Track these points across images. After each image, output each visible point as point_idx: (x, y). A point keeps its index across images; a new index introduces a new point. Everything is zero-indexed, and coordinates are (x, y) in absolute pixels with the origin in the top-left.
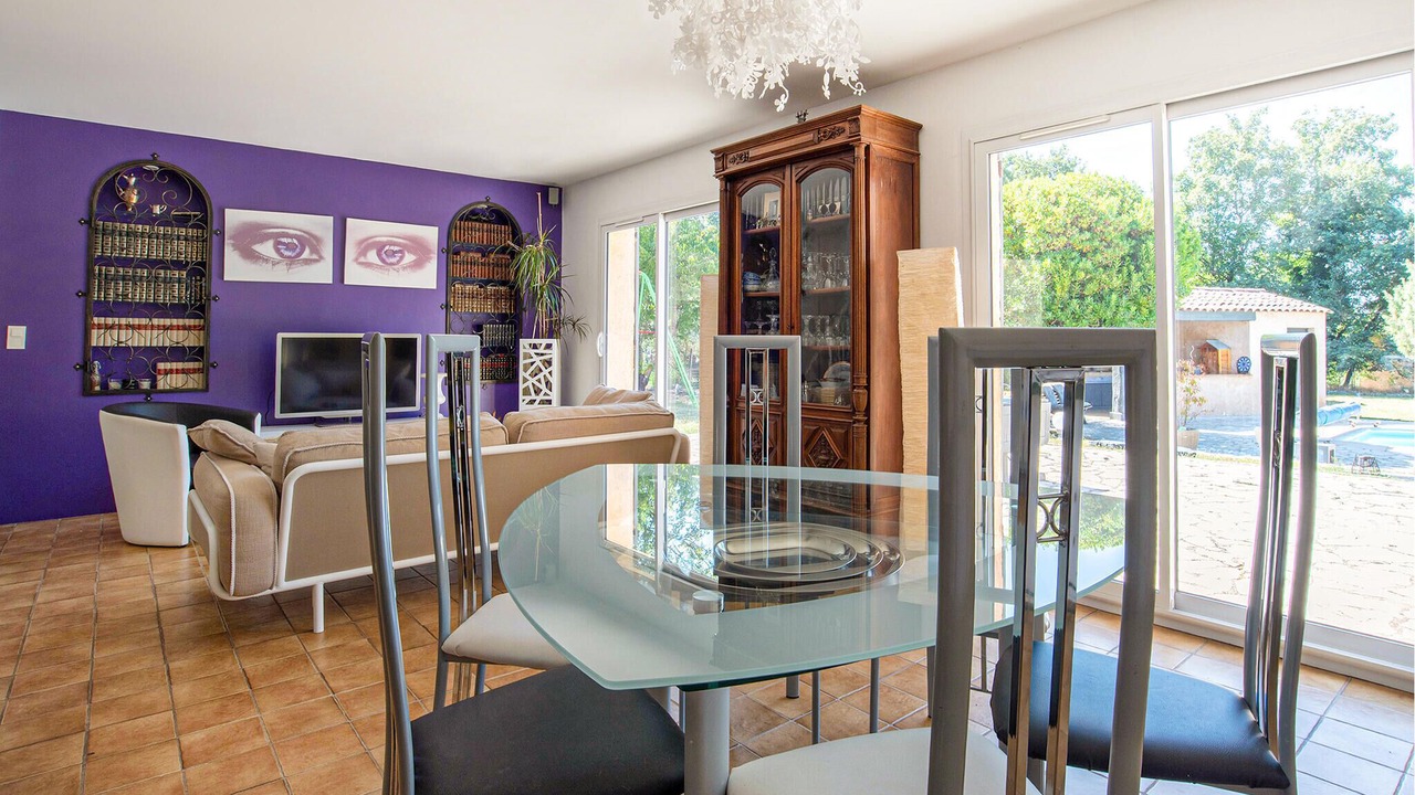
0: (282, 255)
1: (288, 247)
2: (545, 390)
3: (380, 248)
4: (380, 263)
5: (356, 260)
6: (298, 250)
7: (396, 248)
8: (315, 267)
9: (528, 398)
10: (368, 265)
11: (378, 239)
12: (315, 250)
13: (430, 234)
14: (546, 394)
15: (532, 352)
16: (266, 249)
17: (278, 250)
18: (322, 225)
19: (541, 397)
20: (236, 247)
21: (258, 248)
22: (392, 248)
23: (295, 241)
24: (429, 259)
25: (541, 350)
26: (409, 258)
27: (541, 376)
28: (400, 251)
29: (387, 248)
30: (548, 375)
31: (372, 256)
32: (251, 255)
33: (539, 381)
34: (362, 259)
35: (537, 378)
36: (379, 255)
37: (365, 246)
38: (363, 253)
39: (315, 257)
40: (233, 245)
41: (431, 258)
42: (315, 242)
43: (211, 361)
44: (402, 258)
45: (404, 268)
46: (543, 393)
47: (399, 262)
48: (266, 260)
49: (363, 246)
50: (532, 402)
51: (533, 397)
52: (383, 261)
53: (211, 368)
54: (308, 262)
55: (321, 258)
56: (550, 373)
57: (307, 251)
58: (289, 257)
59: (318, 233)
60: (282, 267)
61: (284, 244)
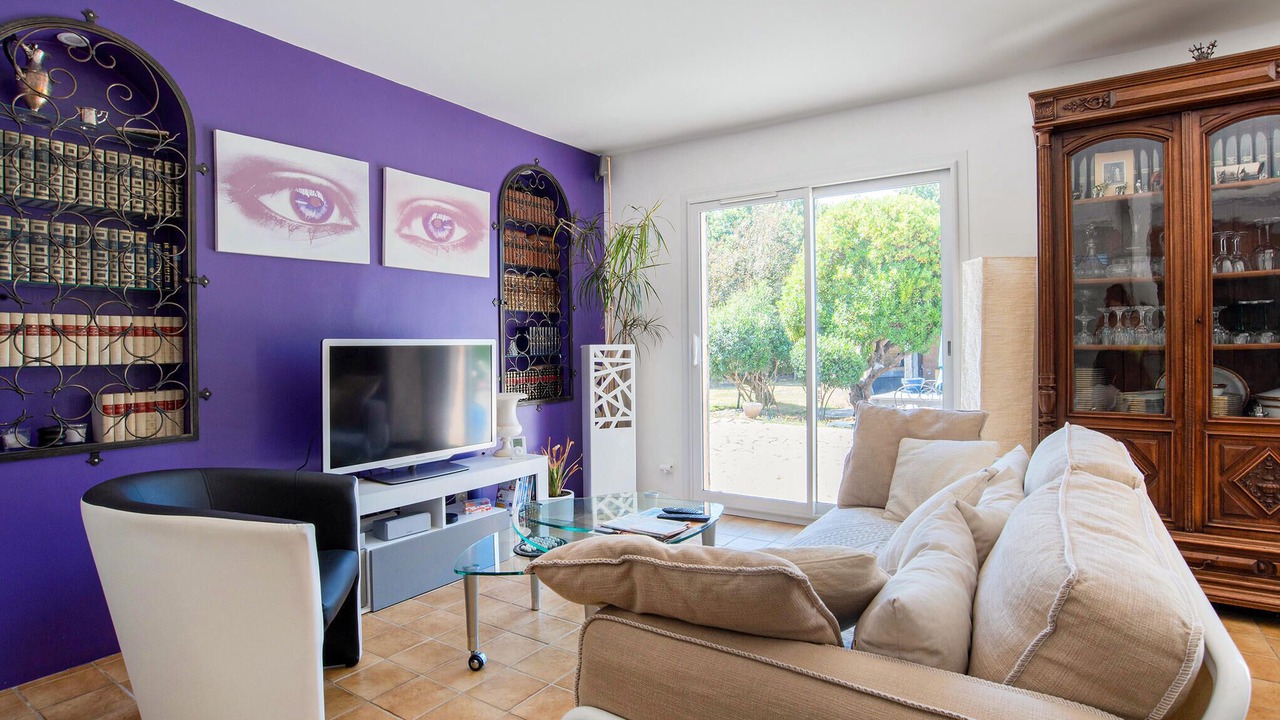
0: (301, 215)
1: (311, 203)
2: (623, 409)
3: (427, 215)
4: (428, 239)
5: (398, 230)
6: (324, 210)
7: (445, 218)
8: (346, 239)
9: (602, 421)
10: (413, 239)
11: (424, 203)
12: (346, 212)
13: (481, 201)
14: (624, 414)
15: (606, 361)
16: (279, 202)
17: (296, 208)
18: (353, 174)
19: (619, 418)
20: (235, 196)
21: (267, 200)
22: (440, 217)
23: (320, 196)
24: (481, 236)
25: (618, 359)
26: (460, 233)
27: (617, 391)
28: (449, 223)
29: (434, 216)
30: (627, 391)
31: (417, 227)
32: (256, 212)
33: (615, 397)
34: (405, 231)
35: (613, 393)
36: (426, 226)
37: (411, 210)
38: (406, 222)
39: (346, 222)
40: (231, 193)
41: (482, 235)
42: (345, 198)
43: (201, 389)
44: (451, 232)
45: (454, 247)
46: (620, 413)
47: (448, 237)
48: (281, 222)
49: (407, 210)
50: (606, 425)
51: (608, 418)
52: (430, 234)
53: (201, 401)
54: (338, 229)
55: (355, 224)
56: (629, 387)
57: (336, 211)
58: (312, 220)
59: (349, 185)
60: (303, 235)
61: (304, 198)
